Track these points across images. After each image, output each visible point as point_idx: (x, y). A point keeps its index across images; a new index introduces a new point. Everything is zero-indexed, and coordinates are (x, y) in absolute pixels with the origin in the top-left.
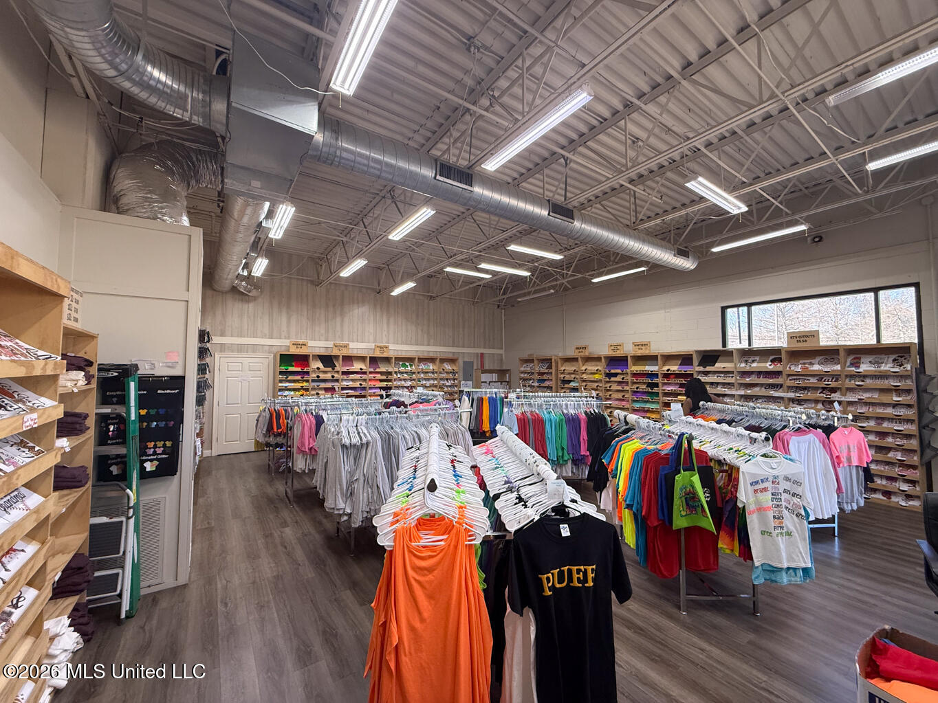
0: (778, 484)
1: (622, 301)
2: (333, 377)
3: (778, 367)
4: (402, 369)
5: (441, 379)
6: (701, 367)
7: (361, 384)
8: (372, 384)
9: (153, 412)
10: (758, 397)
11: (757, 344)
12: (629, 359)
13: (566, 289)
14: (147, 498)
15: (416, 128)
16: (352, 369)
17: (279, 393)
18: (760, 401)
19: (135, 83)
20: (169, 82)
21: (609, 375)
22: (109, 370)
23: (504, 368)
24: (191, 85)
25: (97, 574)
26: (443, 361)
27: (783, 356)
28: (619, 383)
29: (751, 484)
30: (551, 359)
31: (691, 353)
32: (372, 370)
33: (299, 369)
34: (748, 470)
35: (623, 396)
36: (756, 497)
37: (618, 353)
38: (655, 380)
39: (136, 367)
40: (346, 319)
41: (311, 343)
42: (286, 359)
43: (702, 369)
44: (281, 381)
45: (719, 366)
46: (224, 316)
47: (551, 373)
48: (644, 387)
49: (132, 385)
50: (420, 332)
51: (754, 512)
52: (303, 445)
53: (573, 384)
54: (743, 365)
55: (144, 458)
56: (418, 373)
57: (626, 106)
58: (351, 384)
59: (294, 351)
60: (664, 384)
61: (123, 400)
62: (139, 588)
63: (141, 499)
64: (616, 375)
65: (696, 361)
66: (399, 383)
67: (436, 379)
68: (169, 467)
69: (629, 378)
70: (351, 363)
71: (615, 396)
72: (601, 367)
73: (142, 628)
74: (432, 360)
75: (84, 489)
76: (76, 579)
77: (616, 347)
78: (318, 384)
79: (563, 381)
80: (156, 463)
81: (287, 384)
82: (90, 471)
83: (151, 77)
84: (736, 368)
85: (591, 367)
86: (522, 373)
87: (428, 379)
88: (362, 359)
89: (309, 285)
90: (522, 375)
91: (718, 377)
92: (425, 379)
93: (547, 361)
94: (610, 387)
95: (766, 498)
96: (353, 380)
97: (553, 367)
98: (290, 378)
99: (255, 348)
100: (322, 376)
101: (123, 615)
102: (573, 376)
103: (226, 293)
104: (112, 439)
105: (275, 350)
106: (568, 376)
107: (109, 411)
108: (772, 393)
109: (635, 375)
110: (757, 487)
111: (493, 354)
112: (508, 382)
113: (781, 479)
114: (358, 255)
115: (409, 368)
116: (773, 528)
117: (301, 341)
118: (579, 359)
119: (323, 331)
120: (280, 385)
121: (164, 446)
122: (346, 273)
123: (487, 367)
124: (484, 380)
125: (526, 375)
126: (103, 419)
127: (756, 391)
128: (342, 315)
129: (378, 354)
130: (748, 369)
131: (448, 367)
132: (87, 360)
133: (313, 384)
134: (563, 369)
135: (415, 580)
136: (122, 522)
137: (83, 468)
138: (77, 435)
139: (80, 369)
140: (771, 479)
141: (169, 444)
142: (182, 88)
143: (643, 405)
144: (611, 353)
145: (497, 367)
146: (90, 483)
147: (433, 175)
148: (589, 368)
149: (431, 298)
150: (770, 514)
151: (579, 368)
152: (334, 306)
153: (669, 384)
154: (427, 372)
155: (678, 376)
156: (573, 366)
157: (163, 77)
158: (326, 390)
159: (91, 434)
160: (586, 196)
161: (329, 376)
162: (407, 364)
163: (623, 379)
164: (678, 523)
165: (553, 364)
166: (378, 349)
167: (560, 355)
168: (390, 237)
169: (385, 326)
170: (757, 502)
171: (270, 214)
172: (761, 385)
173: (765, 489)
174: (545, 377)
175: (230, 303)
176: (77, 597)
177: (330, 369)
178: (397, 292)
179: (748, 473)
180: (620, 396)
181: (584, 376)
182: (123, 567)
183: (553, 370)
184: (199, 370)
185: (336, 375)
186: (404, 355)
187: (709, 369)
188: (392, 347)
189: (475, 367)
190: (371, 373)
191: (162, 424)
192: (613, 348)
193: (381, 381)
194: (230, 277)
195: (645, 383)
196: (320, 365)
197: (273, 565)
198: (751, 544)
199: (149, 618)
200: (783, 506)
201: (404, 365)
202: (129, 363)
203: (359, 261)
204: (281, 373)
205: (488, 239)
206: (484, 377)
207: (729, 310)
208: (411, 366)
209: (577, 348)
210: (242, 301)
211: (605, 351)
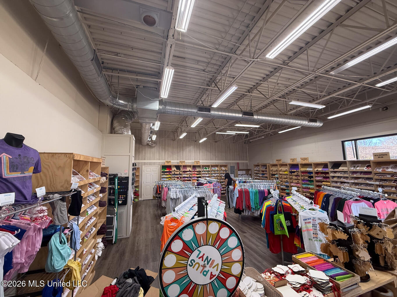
0: (315, 221)
1: (296, 139)
2: (180, 173)
3: (370, 169)
4: (205, 170)
5: (221, 173)
6: (332, 169)
7: (189, 176)
8: (193, 175)
9: (121, 187)
10: (361, 184)
11: (360, 159)
12: (299, 165)
13: (271, 135)
14: (120, 211)
15: (195, 93)
16: (186, 170)
17: (162, 179)
18: (363, 185)
19: (117, 105)
20: (124, 103)
21: (291, 172)
22: (111, 176)
23: (249, 168)
24: (129, 102)
25: (108, 230)
26: (221, 166)
27: (372, 164)
28: (296, 176)
29: (304, 220)
30: (266, 165)
31: (327, 163)
32: (193, 170)
33: (168, 171)
34: (302, 214)
35: (298, 182)
36: (306, 225)
37: (295, 163)
38: (312, 175)
39: (117, 174)
40: (184, 152)
41: (172, 161)
42: (164, 167)
43: (332, 170)
44: (162, 175)
45: (341, 168)
46: (145, 153)
47: (267, 171)
48: (307, 178)
49: (116, 179)
50: (212, 155)
51: (305, 231)
52: (164, 198)
53: (276, 176)
54: (352, 168)
55: (119, 200)
56: (211, 171)
57: (267, 76)
58: (186, 176)
59: (166, 164)
60: (316, 177)
61: (114, 184)
62: (117, 237)
63: (118, 211)
64: (294, 172)
65: (330, 166)
66: (204, 175)
67: (219, 173)
68: (125, 203)
69: (300, 174)
70: (186, 168)
71: (294, 181)
72: (287, 168)
73: (117, 246)
74: (217, 166)
75: (105, 207)
76: (103, 230)
77: (293, 160)
78: (174, 176)
79: (272, 174)
80: (122, 201)
81: (164, 176)
82: (107, 202)
83: (120, 103)
84: (348, 170)
85: (284, 169)
86: (255, 170)
87: (215, 174)
88: (190, 166)
89: (171, 141)
90: (255, 172)
91: (341, 174)
92: (214, 174)
93: (265, 166)
94: (292, 177)
95: (310, 226)
96: (187, 174)
97: (268, 169)
98: (165, 174)
99: (154, 163)
100: (176, 173)
101: (113, 243)
102: (276, 172)
103: (146, 146)
104: (112, 194)
105: (160, 164)
106: (274, 172)
107: (111, 187)
108: (368, 182)
109: (303, 172)
110: (306, 221)
111: (243, 163)
112: (250, 174)
113: (317, 219)
114: (184, 132)
115: (208, 169)
116: (313, 237)
117: (169, 161)
118: (278, 165)
119: (176, 157)
120: (162, 176)
121: (124, 196)
122: (181, 137)
123: (241, 168)
124: (239, 174)
125: (257, 172)
126: (110, 189)
127: (360, 181)
128: (183, 150)
129: (195, 164)
130: (355, 170)
131: (223, 169)
132: (106, 174)
133: (173, 176)
134: (272, 169)
135: (169, 234)
136: (113, 217)
137: (105, 202)
138: (104, 193)
139: (105, 176)
140: (312, 219)
141: (125, 196)
142: (127, 103)
143: (307, 186)
144: (291, 162)
145: (245, 168)
146: (107, 206)
147: (196, 111)
148: (283, 169)
149: (216, 142)
150: (312, 232)
151: (278, 169)
152: (180, 147)
153: (318, 177)
154: (215, 171)
155: (322, 173)
156: (276, 168)
157: (122, 102)
158: (178, 178)
159: (107, 192)
160: (262, 105)
161: (178, 173)
162: (207, 168)
163: (297, 174)
164: (276, 232)
165: (267, 167)
166: (195, 163)
167: (271, 163)
168: (192, 126)
169: (198, 154)
170: (306, 227)
171: (153, 125)
172: (363, 178)
173: (310, 222)
174: (264, 173)
175: (147, 149)
176: (103, 235)
177: (179, 170)
178: (201, 141)
179: (302, 216)
180: (296, 181)
181: (281, 172)
182: (113, 229)
183: (268, 170)
184: (132, 175)
185: (181, 173)
186: (206, 164)
187: (336, 170)
188: (201, 161)
189: (235, 168)
190: (193, 171)
191: (123, 190)
192: (292, 160)
193: (197, 174)
194: (146, 141)
195: (307, 176)
196: (175, 169)
197: (152, 235)
198: (304, 243)
199: (119, 244)
200: (318, 230)
201: (206, 168)
202: (116, 173)
203: (184, 134)
204: (162, 172)
205: (228, 122)
206: (239, 172)
207: (346, 143)
208: (208, 168)
209: (277, 160)
210: (150, 148)
211: (289, 162)
